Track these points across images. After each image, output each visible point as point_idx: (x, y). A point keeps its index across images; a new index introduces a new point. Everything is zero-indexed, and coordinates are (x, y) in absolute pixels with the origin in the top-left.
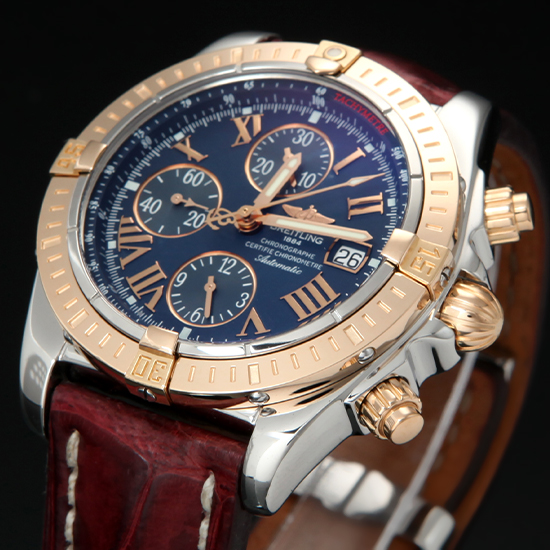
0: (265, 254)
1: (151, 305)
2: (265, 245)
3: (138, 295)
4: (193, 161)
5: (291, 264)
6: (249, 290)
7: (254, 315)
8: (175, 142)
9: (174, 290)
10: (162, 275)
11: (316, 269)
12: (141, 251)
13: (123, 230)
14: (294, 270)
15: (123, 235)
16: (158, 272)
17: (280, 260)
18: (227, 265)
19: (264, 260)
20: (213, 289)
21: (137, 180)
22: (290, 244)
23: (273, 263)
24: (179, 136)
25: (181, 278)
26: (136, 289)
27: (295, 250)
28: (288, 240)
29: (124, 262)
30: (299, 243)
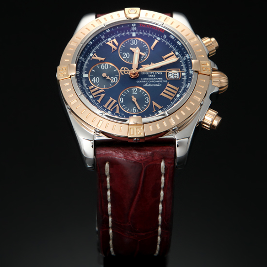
0: (146, 83)
1: (118, 112)
2: (144, 80)
3: (111, 110)
4: (102, 61)
5: (157, 83)
6: (147, 96)
7: (154, 103)
8: (91, 57)
9: (122, 105)
10: (115, 101)
11: (165, 83)
12: (103, 95)
13: (92, 91)
14: (158, 85)
15: (93, 92)
16: (113, 101)
17: (152, 83)
18: (134, 91)
19: (146, 85)
20: (136, 99)
21: (86, 73)
22: (152, 77)
23: (150, 85)
24: (91, 55)
25: (121, 100)
26: (109, 108)
27: (155, 79)
28: (150, 76)
29: (99, 101)
30: (155, 76)
